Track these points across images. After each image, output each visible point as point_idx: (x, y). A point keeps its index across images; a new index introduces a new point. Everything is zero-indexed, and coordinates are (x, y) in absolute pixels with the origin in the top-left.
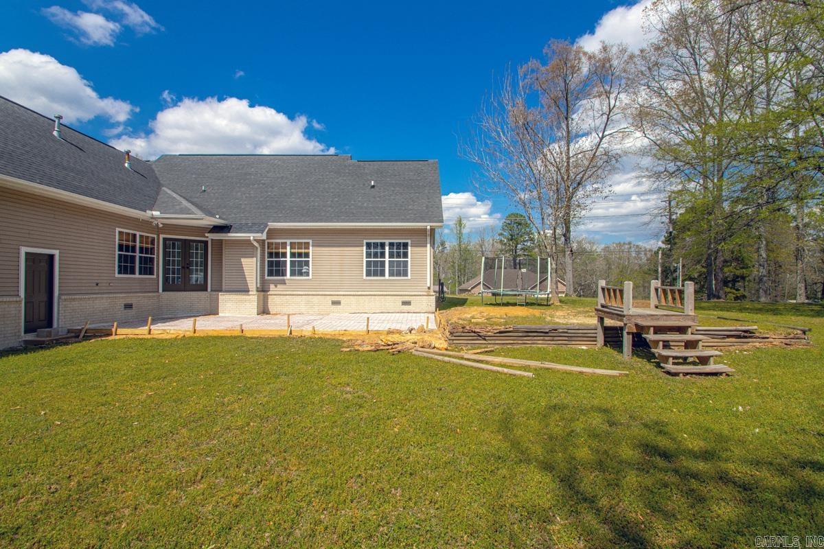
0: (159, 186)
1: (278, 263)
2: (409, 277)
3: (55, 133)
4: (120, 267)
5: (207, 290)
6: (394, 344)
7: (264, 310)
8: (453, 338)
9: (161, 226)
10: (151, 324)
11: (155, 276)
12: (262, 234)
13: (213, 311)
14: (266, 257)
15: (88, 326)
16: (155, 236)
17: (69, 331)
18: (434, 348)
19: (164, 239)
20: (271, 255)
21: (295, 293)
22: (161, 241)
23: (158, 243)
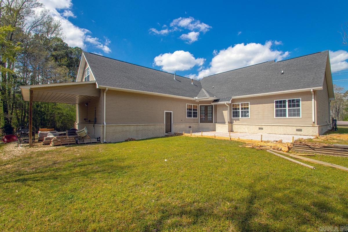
0: (201, 88)
1: (236, 112)
2: (301, 117)
3: (174, 78)
4: (187, 115)
5: (213, 123)
6: (261, 146)
7: (231, 131)
8: (294, 147)
9: (198, 102)
10: (192, 133)
11: (197, 118)
12: (229, 101)
13: (214, 130)
14: (232, 110)
15: (178, 132)
16: (197, 105)
17: (175, 133)
18: (281, 150)
19: (200, 106)
20: (234, 109)
21: (243, 124)
22: (199, 106)
23: (198, 106)
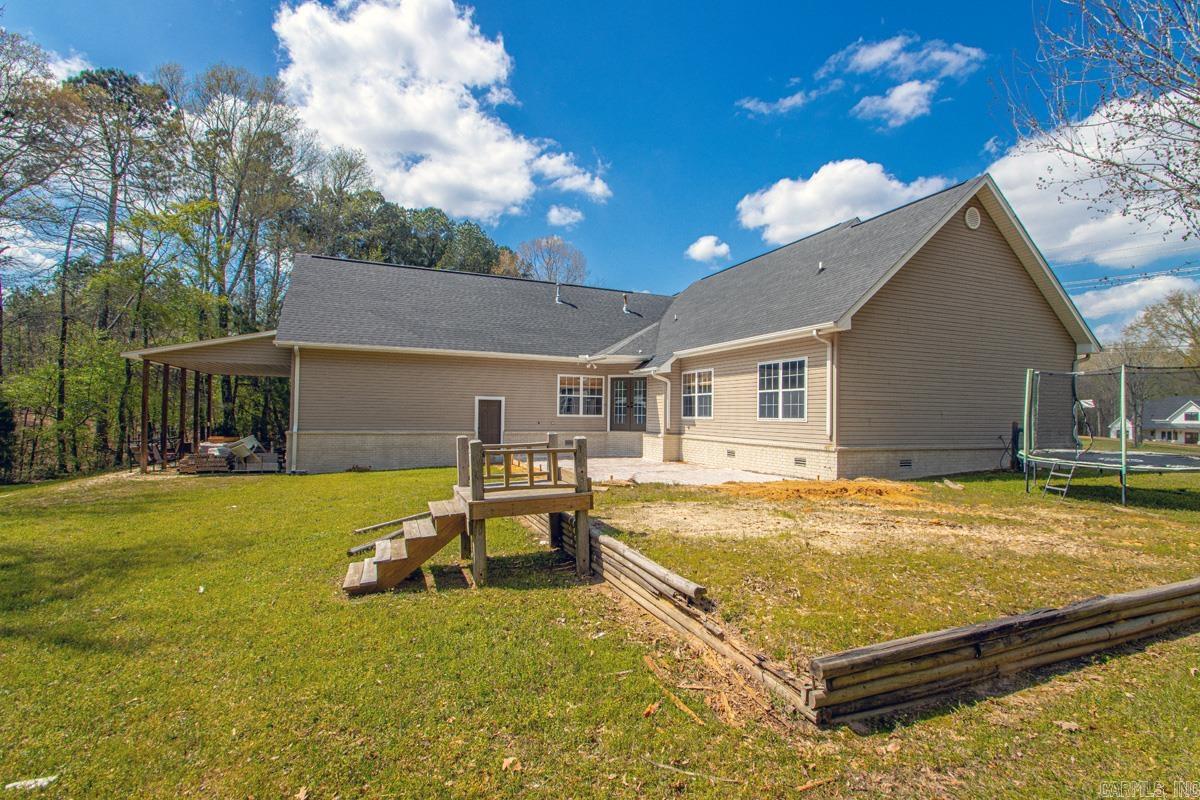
0: (656, 321)
1: (688, 400)
2: (805, 418)
3: (557, 299)
4: (562, 408)
7: (677, 457)
11: (604, 416)
13: (640, 454)
14: (682, 393)
16: (601, 377)
19: (612, 379)
20: (686, 390)
21: (701, 437)
22: (609, 381)
23: (606, 383)
